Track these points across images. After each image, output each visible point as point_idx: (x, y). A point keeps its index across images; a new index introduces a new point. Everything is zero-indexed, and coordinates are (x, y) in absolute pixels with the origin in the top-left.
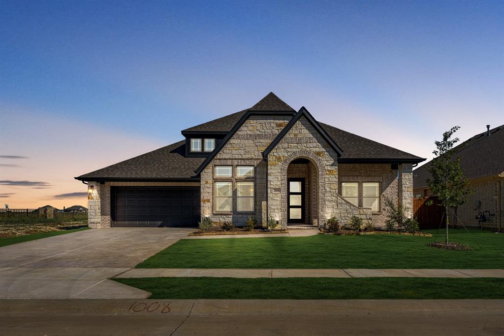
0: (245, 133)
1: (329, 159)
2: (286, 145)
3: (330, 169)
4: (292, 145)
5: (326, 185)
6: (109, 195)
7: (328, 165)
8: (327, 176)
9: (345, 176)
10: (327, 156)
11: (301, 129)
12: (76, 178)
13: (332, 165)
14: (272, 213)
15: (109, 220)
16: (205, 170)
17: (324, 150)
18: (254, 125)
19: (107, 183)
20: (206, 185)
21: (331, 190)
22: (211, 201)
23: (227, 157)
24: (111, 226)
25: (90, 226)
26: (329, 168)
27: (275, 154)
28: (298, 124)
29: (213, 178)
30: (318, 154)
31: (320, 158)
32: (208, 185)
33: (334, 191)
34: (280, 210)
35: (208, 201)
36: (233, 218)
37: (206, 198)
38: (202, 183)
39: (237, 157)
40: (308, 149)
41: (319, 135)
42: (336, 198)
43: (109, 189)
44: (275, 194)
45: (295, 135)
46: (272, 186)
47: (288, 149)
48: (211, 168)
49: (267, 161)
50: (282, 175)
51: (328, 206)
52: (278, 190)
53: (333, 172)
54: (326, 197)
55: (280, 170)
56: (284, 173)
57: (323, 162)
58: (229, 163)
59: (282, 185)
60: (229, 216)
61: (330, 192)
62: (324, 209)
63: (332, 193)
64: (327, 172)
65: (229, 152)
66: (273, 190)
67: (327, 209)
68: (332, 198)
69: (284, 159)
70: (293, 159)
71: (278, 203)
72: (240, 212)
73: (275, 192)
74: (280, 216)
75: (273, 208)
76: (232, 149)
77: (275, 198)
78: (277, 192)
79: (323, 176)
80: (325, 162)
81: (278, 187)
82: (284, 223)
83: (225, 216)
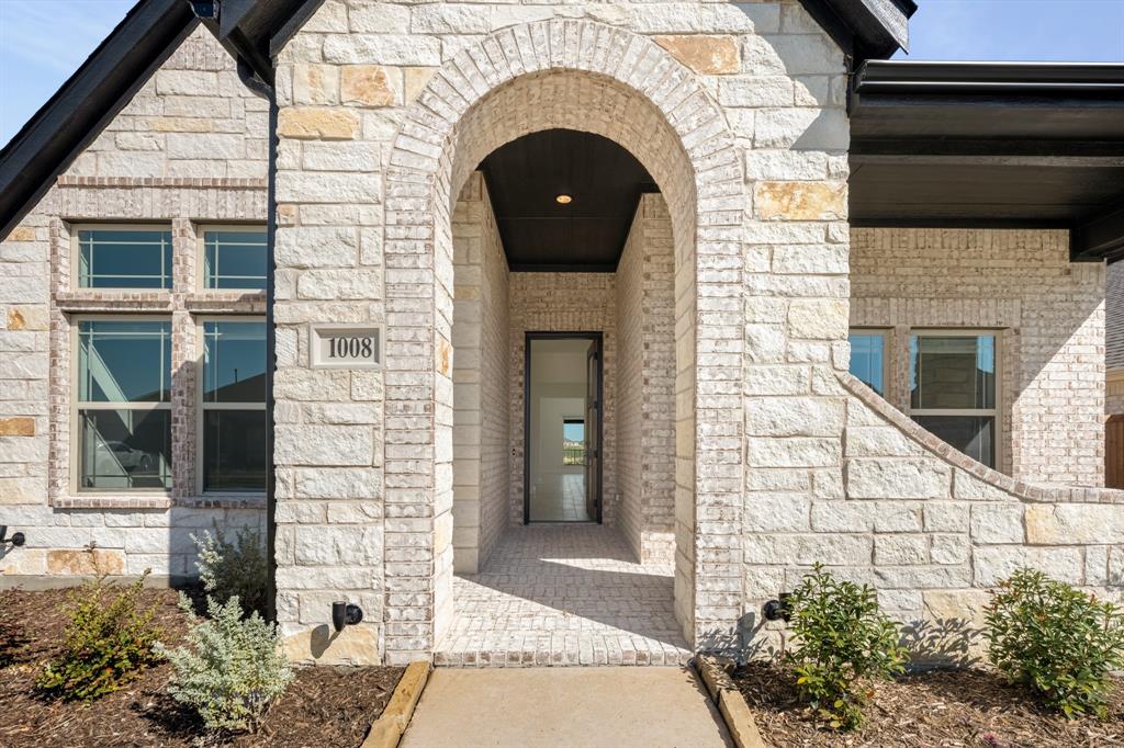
1: (775, 95)
3: (789, 175)
5: (758, 303)
7: (773, 144)
8: (764, 234)
10: (764, 72)
13: (803, 145)
14: (307, 535)
16: (7, 249)
17: (739, 19)
20: (12, 336)
21: (800, 349)
22: (44, 427)
23: (137, 173)
26: (783, 166)
27: (338, 47)
29: (56, 297)
30: (693, 50)
31: (710, 82)
32: (23, 337)
33: (820, 351)
34: (374, 510)
35: (25, 429)
36: (172, 527)
37: (11, 411)
40: (604, 10)
42: (832, 409)
44: (331, 372)
46: (308, 311)
47: (445, 10)
48: (44, 234)
49: (274, 110)
50: (392, 217)
51: (773, 478)
52: (355, 342)
53: (815, 197)
54: (750, 404)
55: (376, 182)
56: (406, 205)
57: (733, 115)
58: (148, 206)
59: (388, 299)
60: (150, 518)
61: (788, 358)
62: (735, 500)
63: (805, 370)
64: (767, 203)
65: (146, 142)
66: (320, 346)
67: (766, 497)
68: (799, 409)
69: (412, 94)
70: (483, 90)
71: (361, 447)
72: (214, 496)
73: (338, 362)
74: (376, 554)
75: (311, 488)
76: (170, 125)
77: (332, 412)
78: (348, 362)
79: (734, 234)
80: (747, 122)
81: (354, 319)
82: (410, 613)
83: (121, 519)
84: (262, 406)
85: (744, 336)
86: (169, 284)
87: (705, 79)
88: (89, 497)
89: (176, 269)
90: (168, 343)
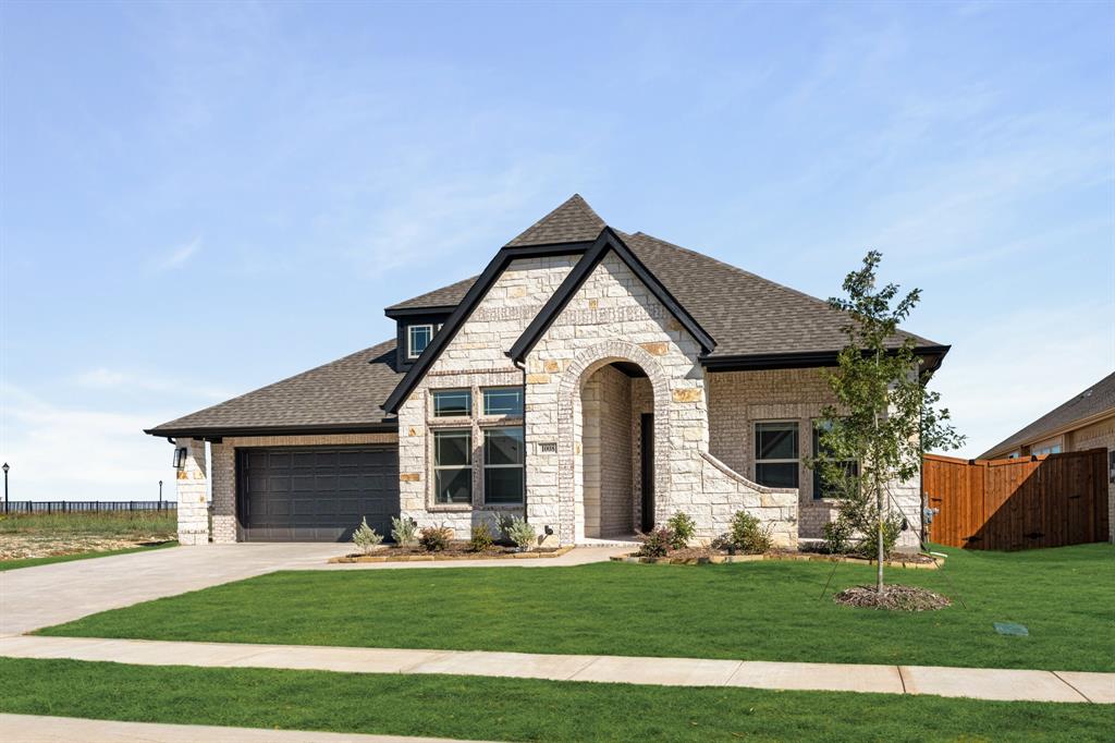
0: (500, 304)
1: (679, 361)
2: (569, 330)
3: (684, 387)
4: (583, 328)
5: (674, 430)
6: (232, 468)
7: (678, 378)
8: (676, 407)
9: (759, 404)
10: (675, 354)
11: (608, 286)
12: (147, 432)
13: (688, 377)
14: (536, 507)
15: (232, 525)
16: (408, 403)
17: (667, 337)
18: (520, 282)
19: (227, 441)
20: (411, 439)
21: (687, 445)
22: (423, 477)
23: (458, 368)
24: (239, 540)
25: (182, 538)
26: (681, 385)
27: (543, 355)
28: (600, 271)
29: (427, 422)
30: (652, 348)
31: (658, 358)
32: (415, 440)
33: (695, 445)
34: (556, 499)
35: (416, 478)
36: (472, 519)
37: (410, 471)
38: (401, 433)
39: (481, 366)
40: (624, 338)
41: (653, 300)
42: (698, 464)
43: (232, 454)
44: (543, 457)
45: (593, 302)
46: (535, 438)
47: (575, 341)
48: (422, 396)
49: (525, 375)
50: (560, 408)
51: (679, 487)
52: (550, 446)
53: (692, 394)
54: (671, 463)
55: (555, 397)
56: (564, 403)
57: (666, 368)
58: (463, 382)
59: (559, 433)
60: (465, 515)
61: (683, 448)
62: (667, 494)
63: (689, 451)
64: (677, 397)
65: (462, 355)
66: (539, 448)
67: (677, 493)
68: (687, 465)
69: (566, 367)
70: (587, 365)
71: (552, 480)
72: (490, 505)
73: (545, 453)
74: (557, 513)
75: (538, 493)
76: (470, 346)
77: (543, 469)
78: (548, 453)
79: (666, 408)
80: (669, 370)
81: (549, 440)
82: (567, 531)
83: (454, 515)
84: (522, 466)
85: (669, 441)
86: (470, 414)
87: (655, 357)
88: (442, 506)
89: (473, 408)
90: (470, 439)
